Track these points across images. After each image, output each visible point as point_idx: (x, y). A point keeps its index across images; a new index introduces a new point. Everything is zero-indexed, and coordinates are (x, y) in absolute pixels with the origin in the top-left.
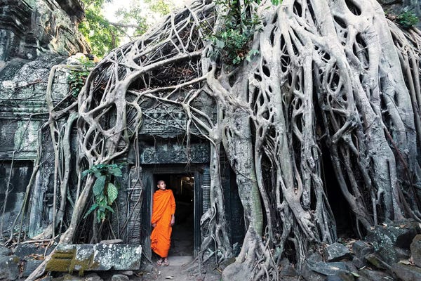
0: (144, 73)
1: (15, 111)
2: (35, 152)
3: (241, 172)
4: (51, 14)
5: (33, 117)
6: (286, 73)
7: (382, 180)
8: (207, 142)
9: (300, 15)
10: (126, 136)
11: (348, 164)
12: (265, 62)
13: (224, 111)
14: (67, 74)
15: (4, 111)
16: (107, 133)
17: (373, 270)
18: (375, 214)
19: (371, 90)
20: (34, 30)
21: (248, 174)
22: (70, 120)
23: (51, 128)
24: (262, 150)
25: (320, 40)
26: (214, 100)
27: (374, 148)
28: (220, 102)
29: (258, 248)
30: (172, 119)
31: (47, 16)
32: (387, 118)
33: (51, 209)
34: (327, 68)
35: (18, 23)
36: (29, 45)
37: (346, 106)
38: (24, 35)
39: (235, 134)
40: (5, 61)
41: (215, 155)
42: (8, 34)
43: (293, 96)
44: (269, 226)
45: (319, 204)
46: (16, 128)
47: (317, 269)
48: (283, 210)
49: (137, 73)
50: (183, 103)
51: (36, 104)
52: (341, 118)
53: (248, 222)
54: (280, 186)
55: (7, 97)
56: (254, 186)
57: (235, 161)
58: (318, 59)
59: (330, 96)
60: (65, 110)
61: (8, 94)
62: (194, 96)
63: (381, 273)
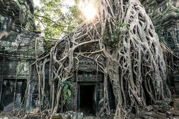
0: (79, 46)
1: (18, 57)
2: (27, 75)
3: (115, 85)
4: (27, 12)
5: (27, 60)
6: (132, 53)
7: (158, 87)
8: (103, 74)
9: (135, 34)
10: (73, 70)
11: (149, 83)
12: (124, 48)
13: (109, 63)
14: (42, 42)
15: (12, 56)
16: (65, 69)
17: (161, 113)
18: (156, 97)
19: (156, 61)
20: (20, 19)
21: (118, 85)
22: (45, 62)
23: (36, 65)
24: (123, 77)
25: (142, 43)
26: (105, 59)
27: (157, 78)
28: (108, 60)
29: (121, 110)
30: (90, 65)
31: (26, 13)
32: (160, 69)
33: (36, 100)
34: (145, 53)
35: (14, 15)
36: (17, 25)
37: (150, 65)
38: (15, 20)
39: (114, 72)
40: (8, 32)
41: (106, 78)
42: (9, 19)
43: (134, 60)
44: (125, 103)
45: (142, 95)
46: (17, 64)
47: (147, 114)
48: (131, 97)
49: (77, 46)
50: (95, 59)
51: (29, 54)
52: (148, 69)
53: (117, 102)
54: (130, 90)
55: (14, 50)
56: (120, 90)
57: (113, 81)
58: (142, 49)
59: (146, 62)
60: (42, 58)
61: (15, 48)
62: (99, 57)
63: (163, 113)
